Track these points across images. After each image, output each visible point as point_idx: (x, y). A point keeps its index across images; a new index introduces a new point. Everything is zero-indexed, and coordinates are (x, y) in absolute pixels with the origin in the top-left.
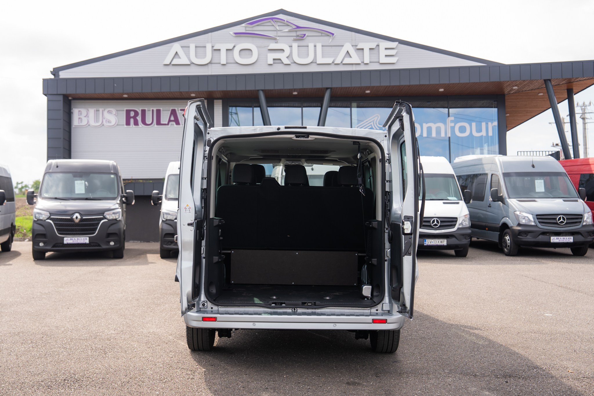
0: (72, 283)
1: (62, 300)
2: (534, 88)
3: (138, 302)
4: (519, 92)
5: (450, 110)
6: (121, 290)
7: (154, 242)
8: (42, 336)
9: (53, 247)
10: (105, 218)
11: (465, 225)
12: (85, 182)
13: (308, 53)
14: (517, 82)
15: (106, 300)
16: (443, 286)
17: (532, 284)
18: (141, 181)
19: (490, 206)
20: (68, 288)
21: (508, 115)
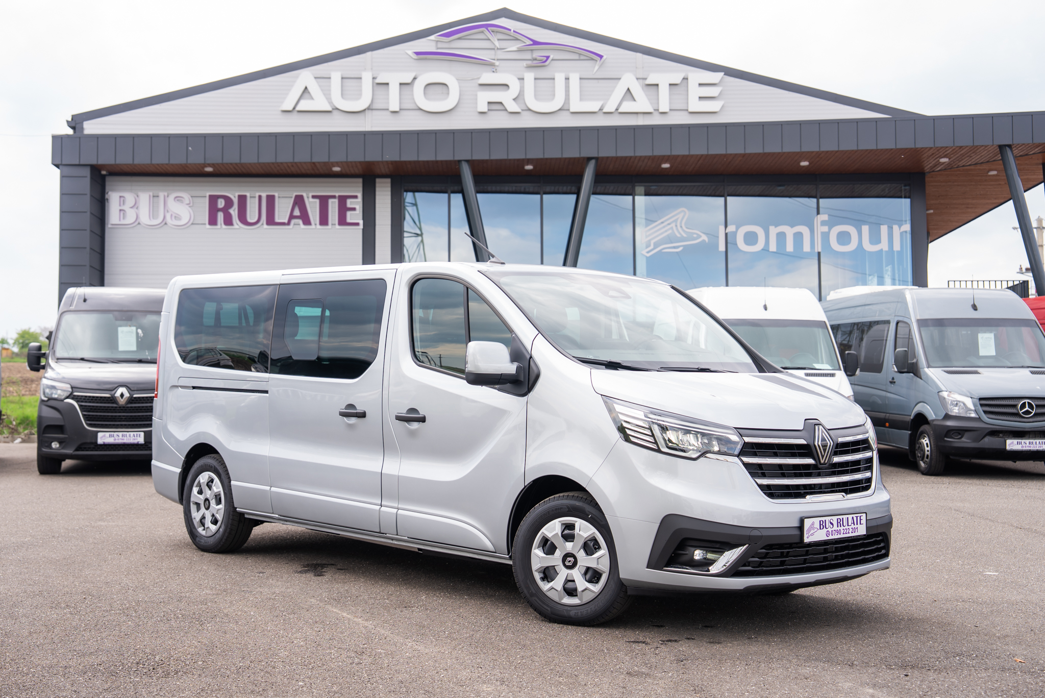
2: (980, 162)
4: (951, 168)
5: (821, 201)
8: (84, 597)
9: (77, 450)
12: (137, 329)
13: (554, 91)
14: (947, 149)
17: (967, 523)
19: (893, 382)
20: (114, 522)
21: (932, 211)
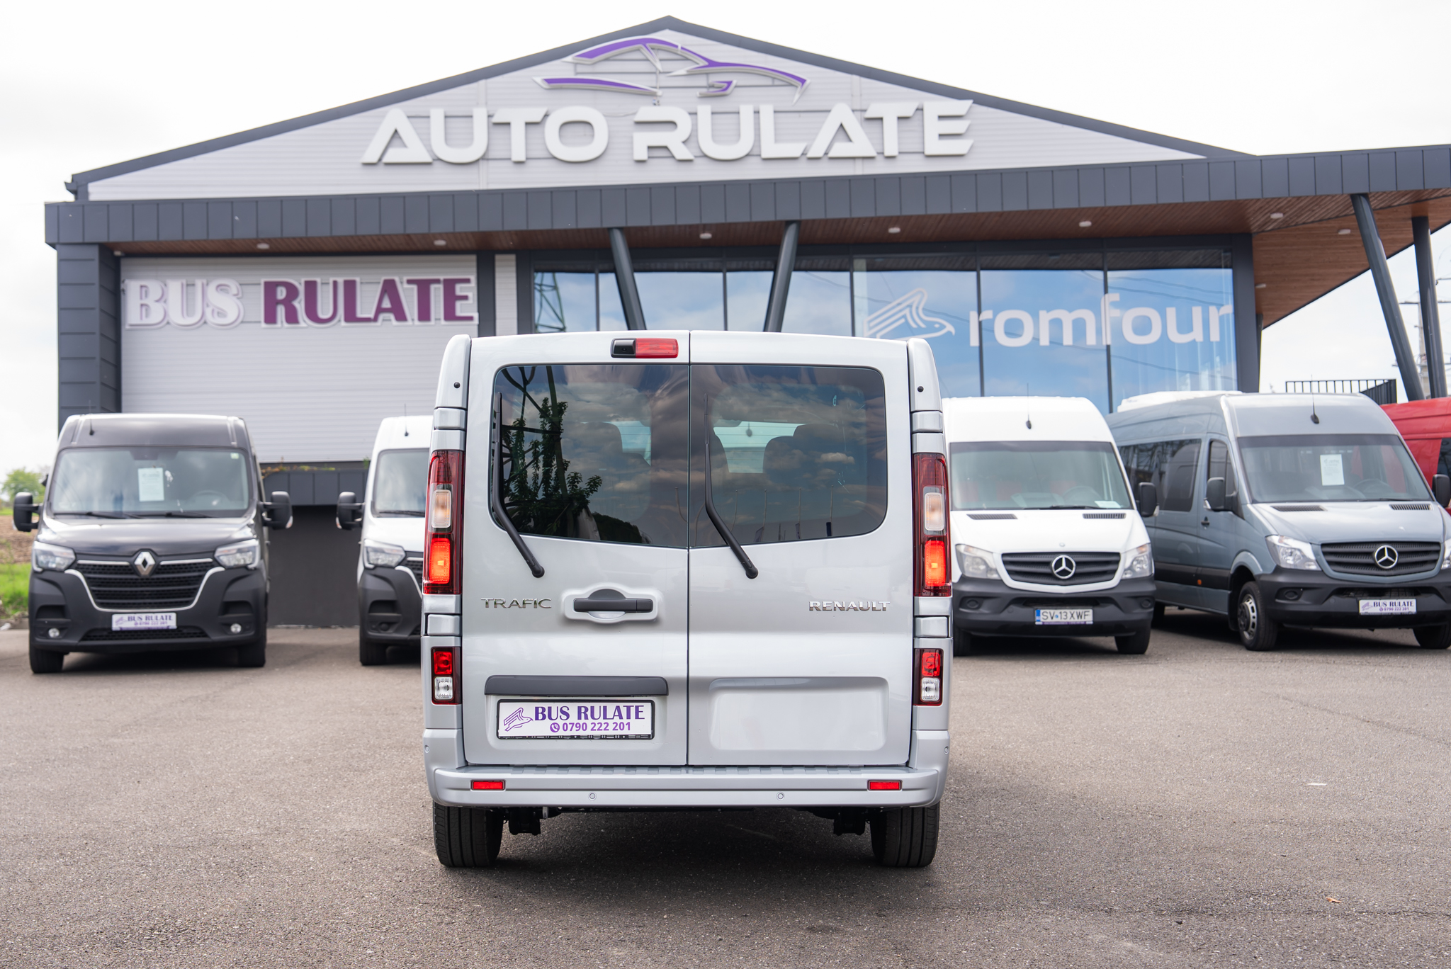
0: (141, 725)
1: (122, 764)
2: (1327, 217)
3: (310, 766)
4: (1287, 227)
5: (1110, 274)
6: (265, 739)
7: (342, 627)
8: (85, 841)
9: (83, 639)
10: (216, 563)
11: (1140, 573)
12: (164, 471)
13: (739, 130)
14: (1280, 200)
15: (230, 762)
16: (1071, 723)
17: (1297, 716)
18: (306, 468)
19: (1205, 524)
20: (132, 738)
21: (1264, 286)
